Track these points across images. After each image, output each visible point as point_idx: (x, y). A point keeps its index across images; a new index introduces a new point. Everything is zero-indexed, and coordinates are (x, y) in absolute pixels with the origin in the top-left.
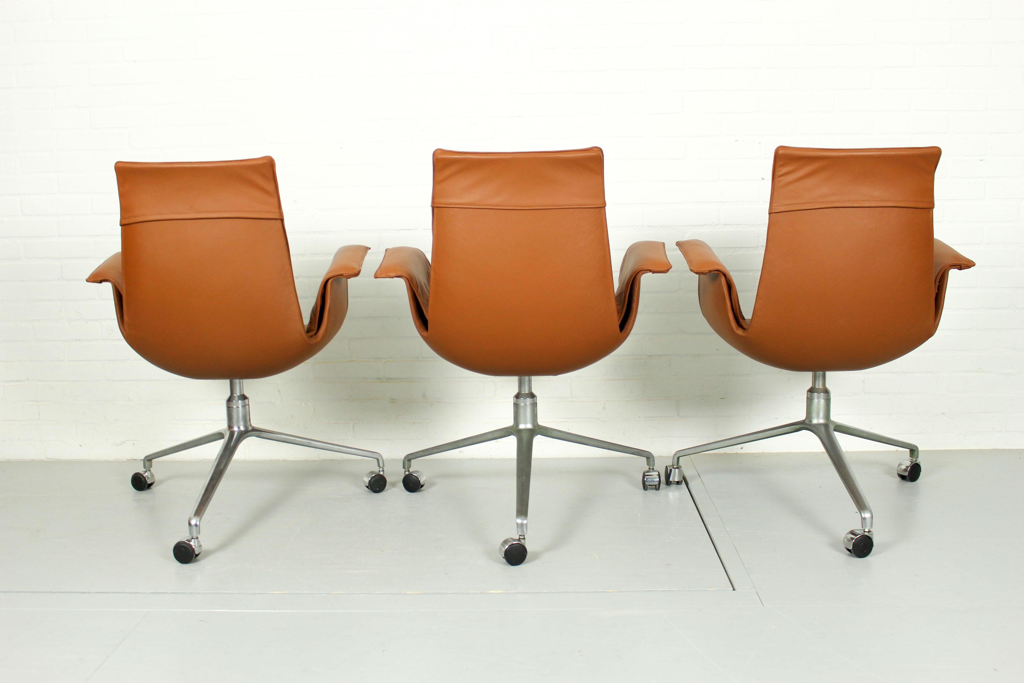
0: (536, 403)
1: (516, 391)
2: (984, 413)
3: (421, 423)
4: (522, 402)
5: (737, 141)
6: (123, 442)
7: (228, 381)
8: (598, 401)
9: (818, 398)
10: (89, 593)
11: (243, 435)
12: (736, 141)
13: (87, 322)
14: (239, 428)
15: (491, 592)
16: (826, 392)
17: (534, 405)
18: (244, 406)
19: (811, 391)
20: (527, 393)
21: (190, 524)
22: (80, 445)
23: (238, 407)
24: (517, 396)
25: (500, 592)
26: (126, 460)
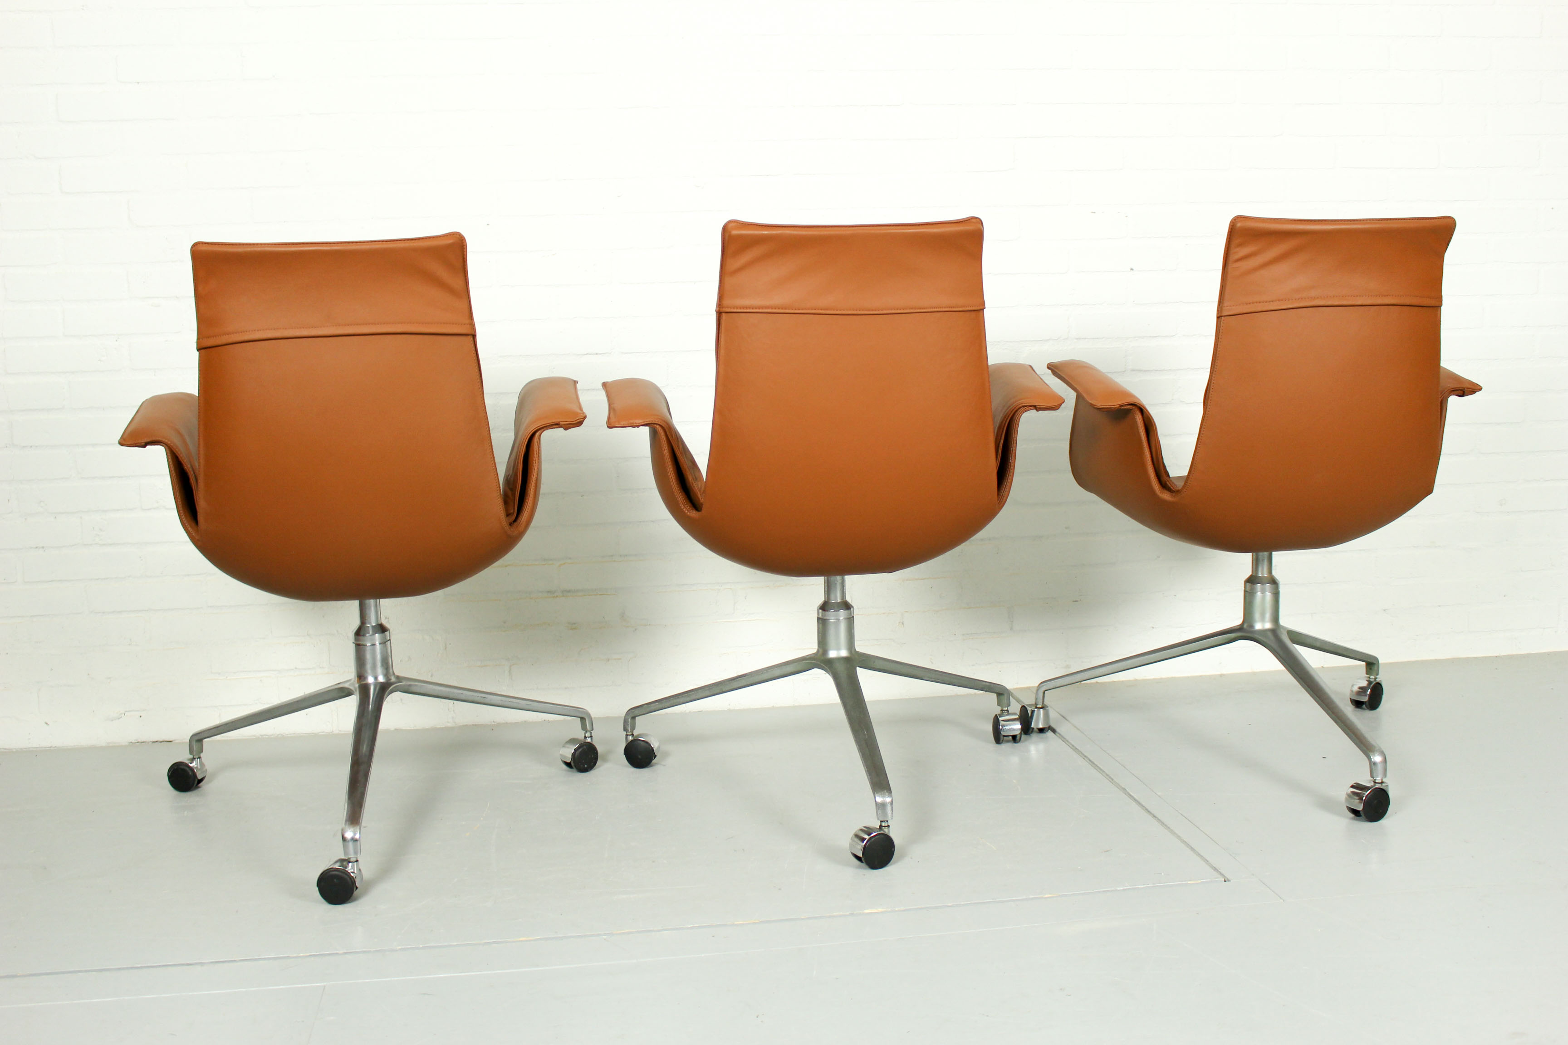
0: (853, 617)
1: (821, 599)
2: (1439, 606)
3: (620, 659)
4: (832, 616)
5: (1094, 212)
6: (121, 714)
7: (356, 603)
8: (892, 613)
9: (1263, 592)
10: (202, 964)
11: (384, 689)
12: (1092, 212)
13: (55, 517)
14: (376, 678)
15: (866, 911)
16: (1274, 582)
17: (850, 620)
18: (384, 643)
19: (1252, 581)
20: (839, 601)
21: (344, 839)
22: (47, 724)
23: (374, 645)
24: (824, 607)
25: (880, 910)
26: (127, 744)
